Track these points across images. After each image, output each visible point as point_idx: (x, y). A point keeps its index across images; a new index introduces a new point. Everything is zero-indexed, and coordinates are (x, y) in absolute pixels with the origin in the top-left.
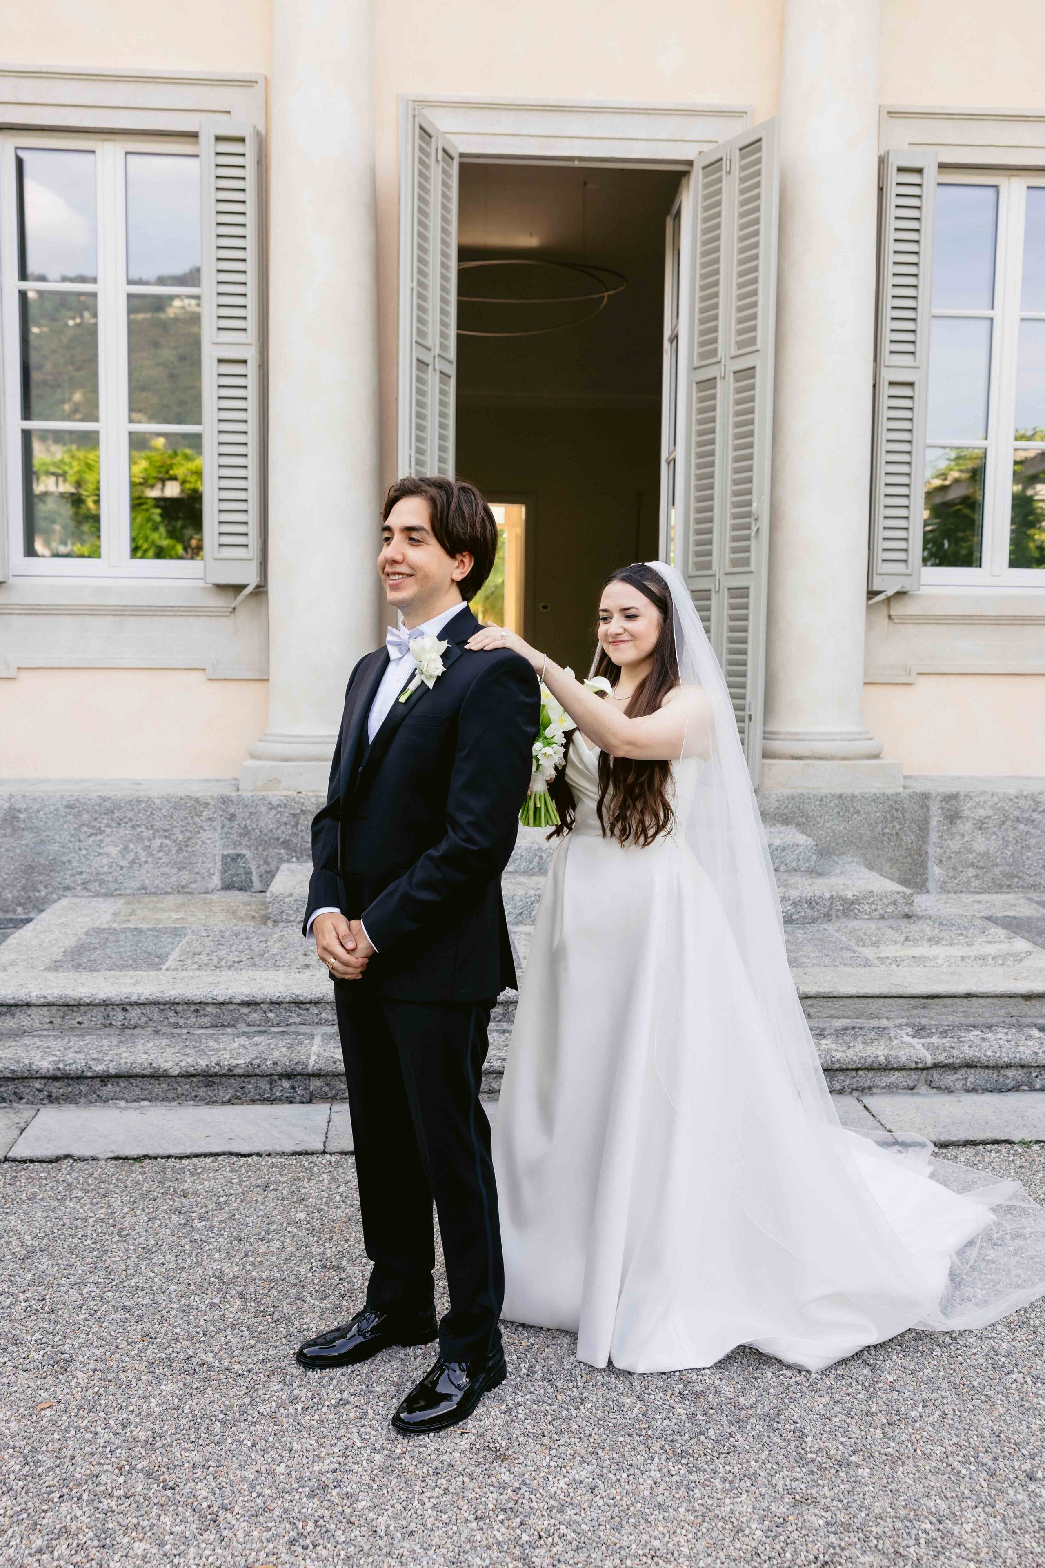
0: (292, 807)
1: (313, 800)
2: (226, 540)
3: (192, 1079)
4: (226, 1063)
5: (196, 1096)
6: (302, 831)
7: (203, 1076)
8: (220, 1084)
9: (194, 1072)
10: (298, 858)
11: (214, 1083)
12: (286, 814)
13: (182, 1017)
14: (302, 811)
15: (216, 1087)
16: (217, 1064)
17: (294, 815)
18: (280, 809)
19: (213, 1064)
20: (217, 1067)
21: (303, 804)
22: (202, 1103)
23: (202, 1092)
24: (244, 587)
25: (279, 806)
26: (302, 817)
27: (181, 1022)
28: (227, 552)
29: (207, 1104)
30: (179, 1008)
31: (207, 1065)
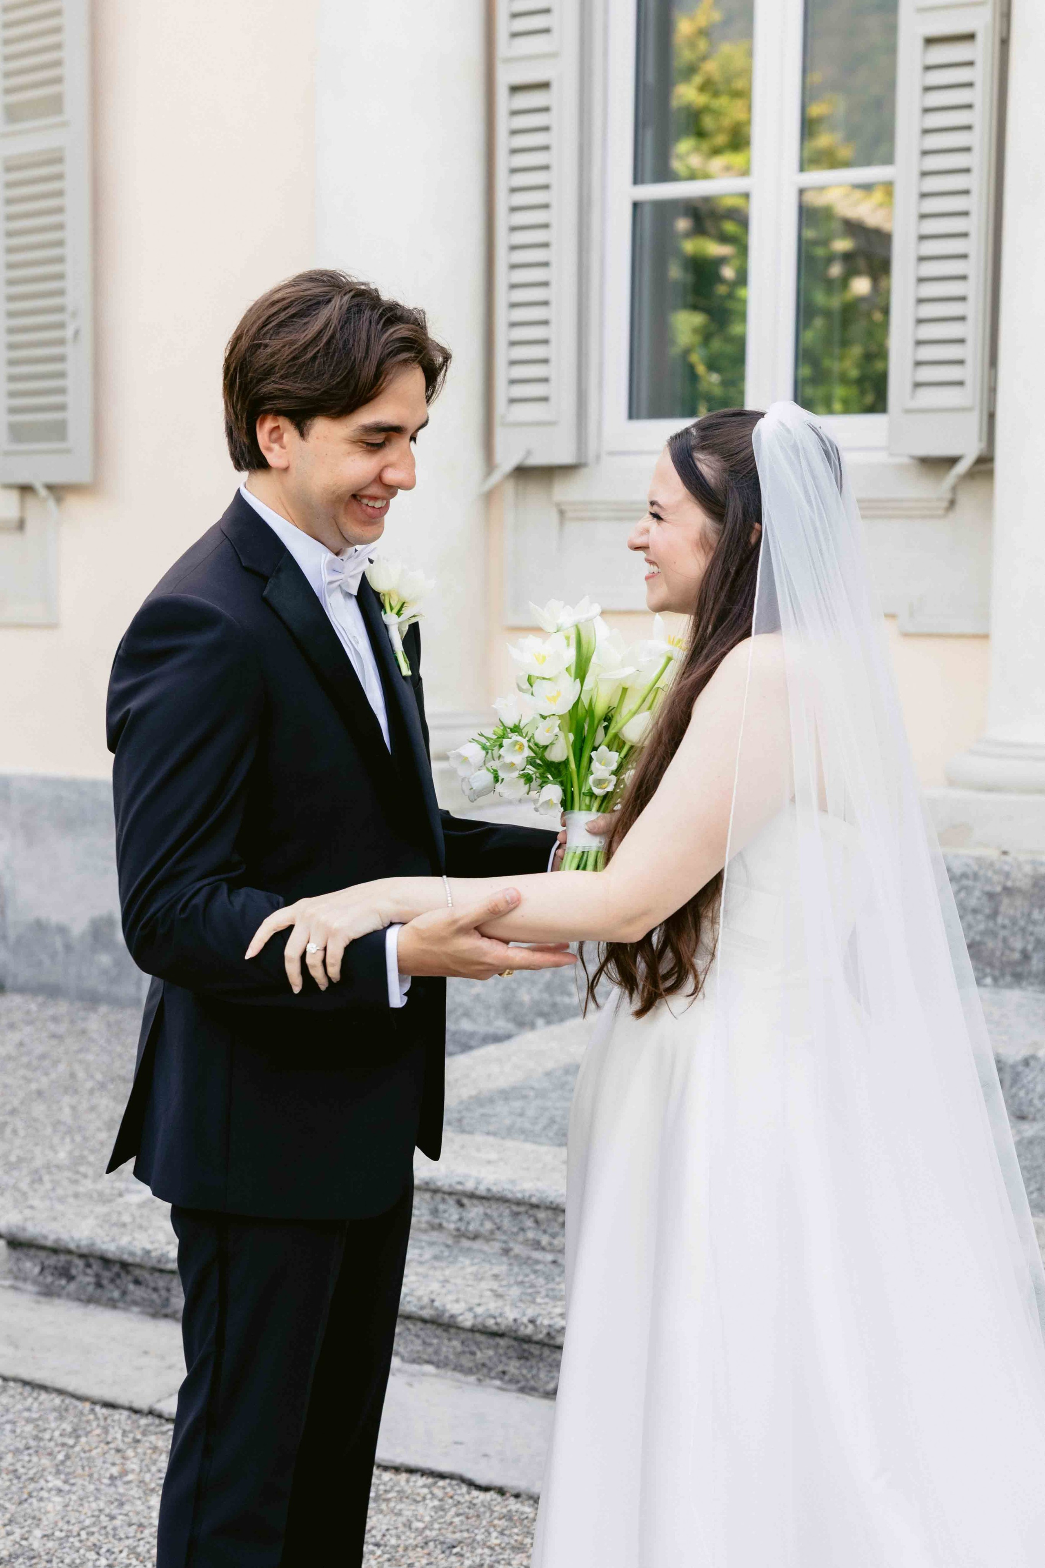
0: (988, 880)
1: (1028, 869)
2: (927, 374)
3: (498, 1340)
4: (546, 1322)
5: (504, 1373)
6: (1004, 927)
7: (516, 1339)
8: (541, 1358)
9: (495, 1328)
10: (995, 979)
11: (531, 1354)
12: (977, 893)
13: (545, 1232)
14: (1006, 889)
15: (533, 1362)
16: (532, 1321)
17: (991, 896)
18: (965, 882)
19: (525, 1320)
20: (531, 1327)
21: (1007, 875)
22: (514, 1387)
23: (513, 1367)
24: (952, 461)
25: (964, 876)
26: (1006, 901)
27: (545, 1240)
28: (929, 397)
29: (522, 1390)
30: (541, 1215)
31: (515, 1320)
